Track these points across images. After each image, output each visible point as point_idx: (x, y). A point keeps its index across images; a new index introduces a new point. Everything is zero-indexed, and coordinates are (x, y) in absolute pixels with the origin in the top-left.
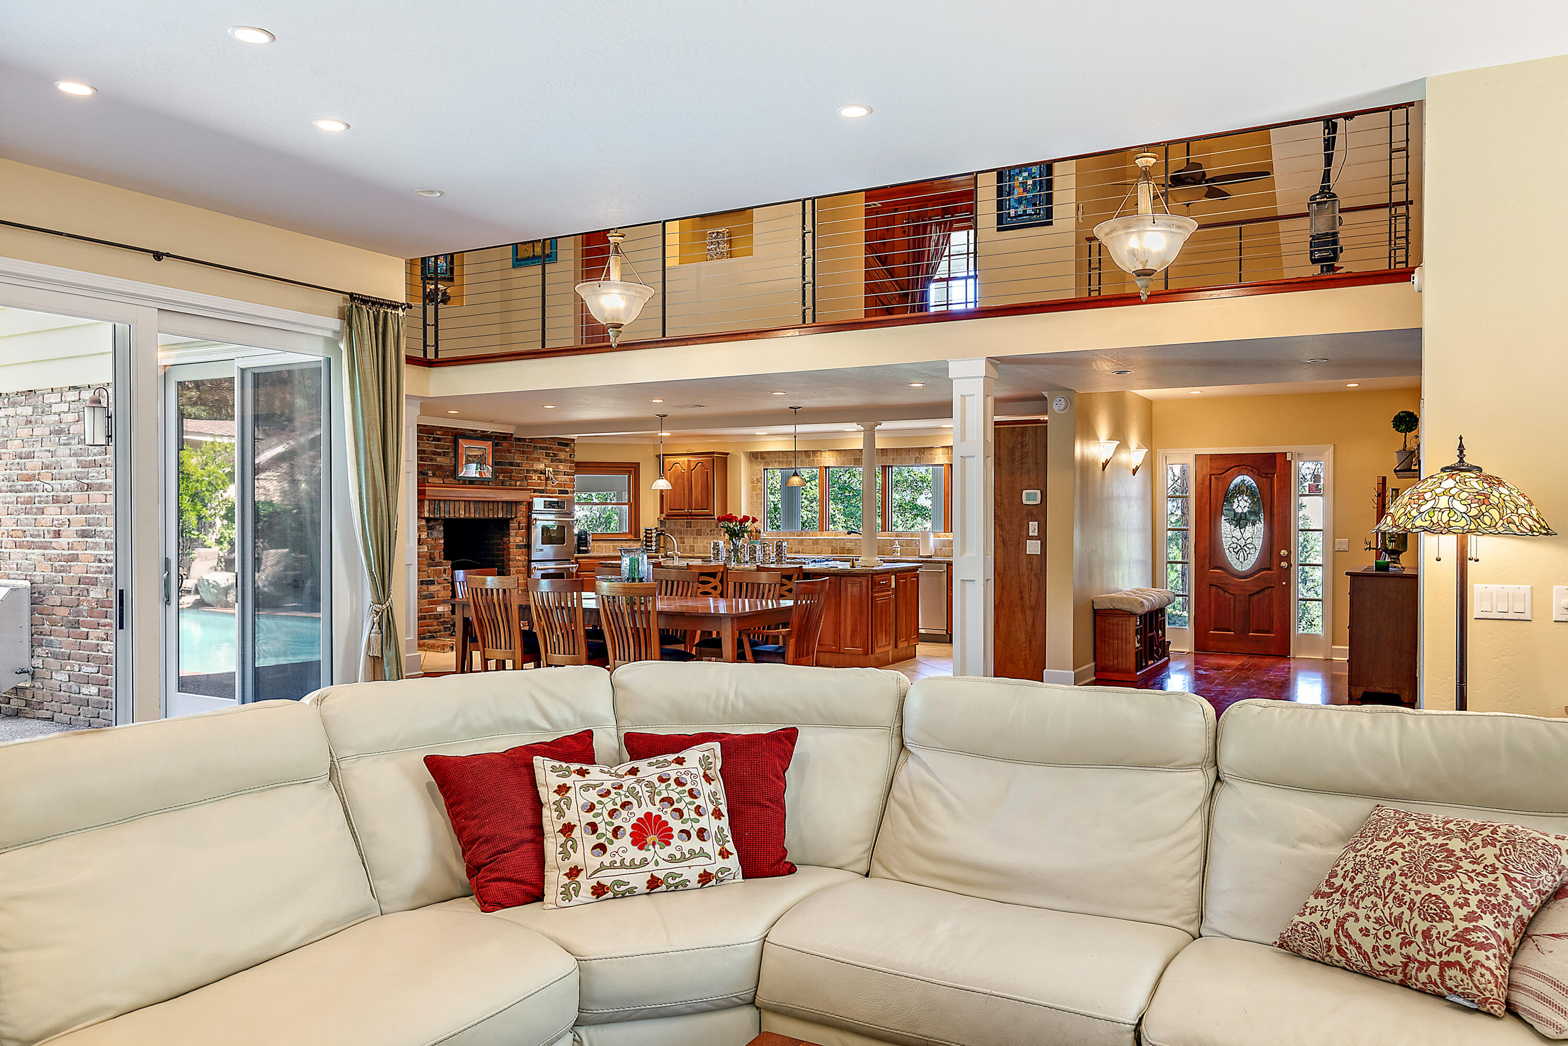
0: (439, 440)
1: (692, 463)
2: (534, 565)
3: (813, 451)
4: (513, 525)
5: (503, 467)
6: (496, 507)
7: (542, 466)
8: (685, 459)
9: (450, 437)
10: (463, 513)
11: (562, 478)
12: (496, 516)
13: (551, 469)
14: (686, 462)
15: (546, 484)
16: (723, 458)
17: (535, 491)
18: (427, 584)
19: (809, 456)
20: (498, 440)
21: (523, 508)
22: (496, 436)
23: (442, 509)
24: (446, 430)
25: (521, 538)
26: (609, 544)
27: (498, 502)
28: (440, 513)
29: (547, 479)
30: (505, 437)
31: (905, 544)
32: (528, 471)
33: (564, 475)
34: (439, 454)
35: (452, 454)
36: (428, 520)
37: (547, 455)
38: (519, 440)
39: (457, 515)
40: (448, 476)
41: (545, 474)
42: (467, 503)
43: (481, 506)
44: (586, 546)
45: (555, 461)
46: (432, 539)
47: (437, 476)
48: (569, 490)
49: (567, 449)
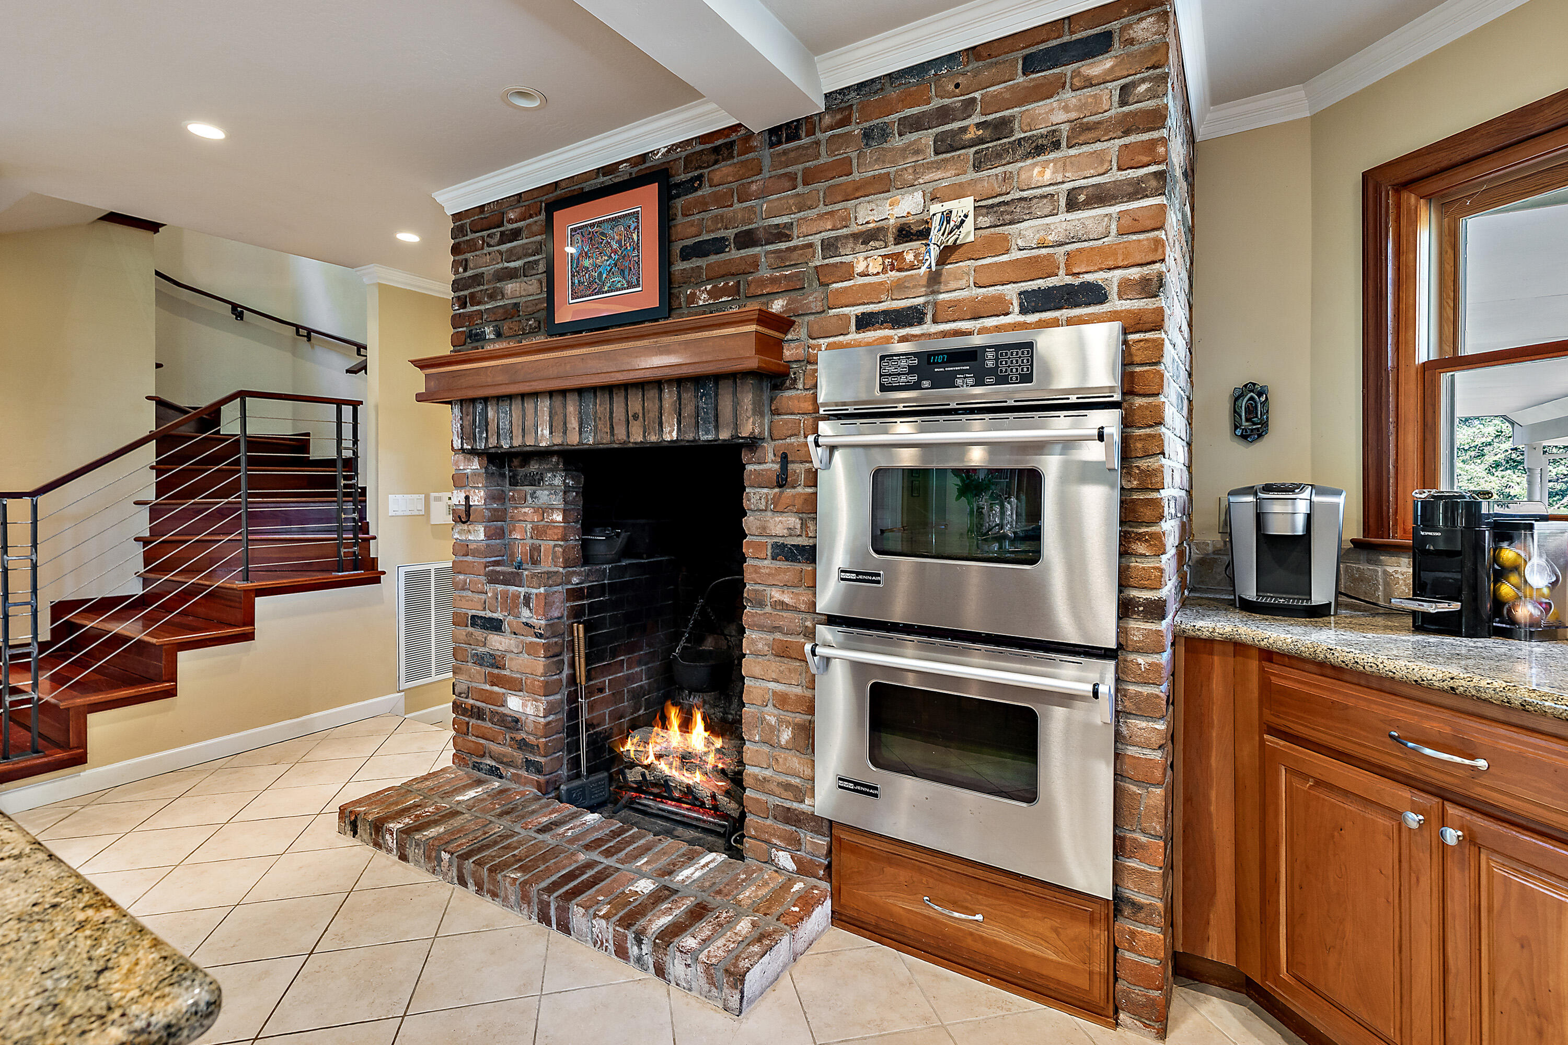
4: (757, 466)
5: (713, 258)
6: (654, 404)
7: (907, 206)
13: (966, 205)
15: (936, 280)
17: (864, 322)
18: (484, 627)
20: (688, 172)
23: (492, 427)
27: (660, 385)
30: (725, 146)
33: (1072, 205)
37: (947, 145)
41: (926, 234)
46: (537, 510)
47: (505, 337)
48: (1112, 278)
49: (1100, 67)
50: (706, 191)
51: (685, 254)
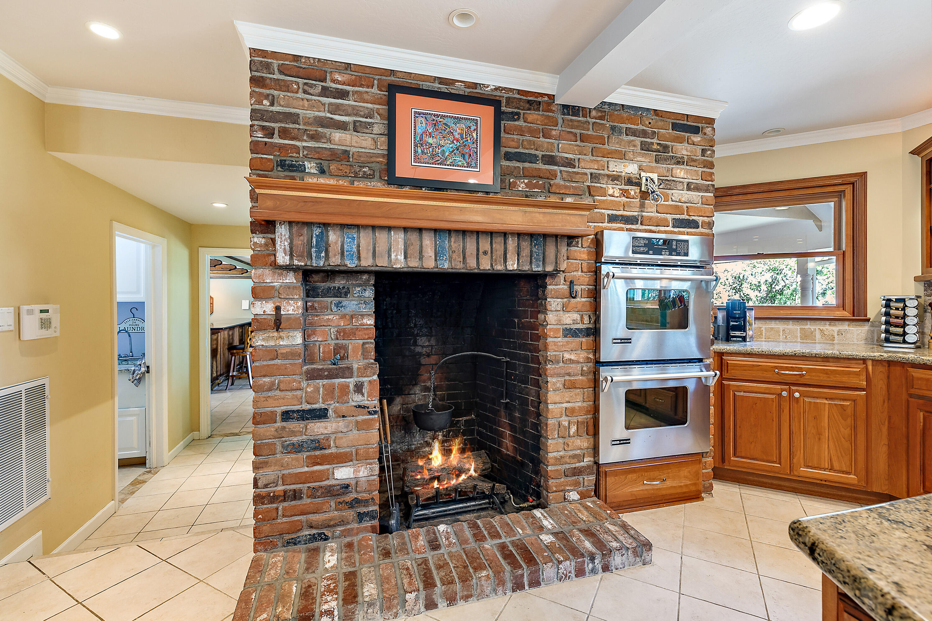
0: (343, 95)
2: (604, 372)
4: (556, 286)
5: (527, 165)
6: (498, 244)
7: (631, 169)
9: (375, 90)
10: (401, 257)
11: (681, 193)
12: (499, 266)
13: (655, 176)
15: (642, 206)
17: (613, 219)
18: (303, 419)
20: (510, 107)
21: (580, 251)
22: (508, 99)
23: (334, 247)
24: (364, 76)
25: (576, 316)
27: (504, 233)
28: (327, 257)
29: (644, 195)
30: (535, 103)
32: (594, 177)
33: (689, 189)
34: (342, 126)
35: (377, 128)
37: (646, 147)
38: (568, 109)
39: (384, 263)
40: (366, 177)
41: (639, 185)
42: (415, 235)
43: (455, 243)
44: (745, 330)
45: (666, 159)
46: (343, 317)
47: (332, 175)
48: (700, 220)
49: (697, 138)
50: (521, 123)
51: (509, 157)
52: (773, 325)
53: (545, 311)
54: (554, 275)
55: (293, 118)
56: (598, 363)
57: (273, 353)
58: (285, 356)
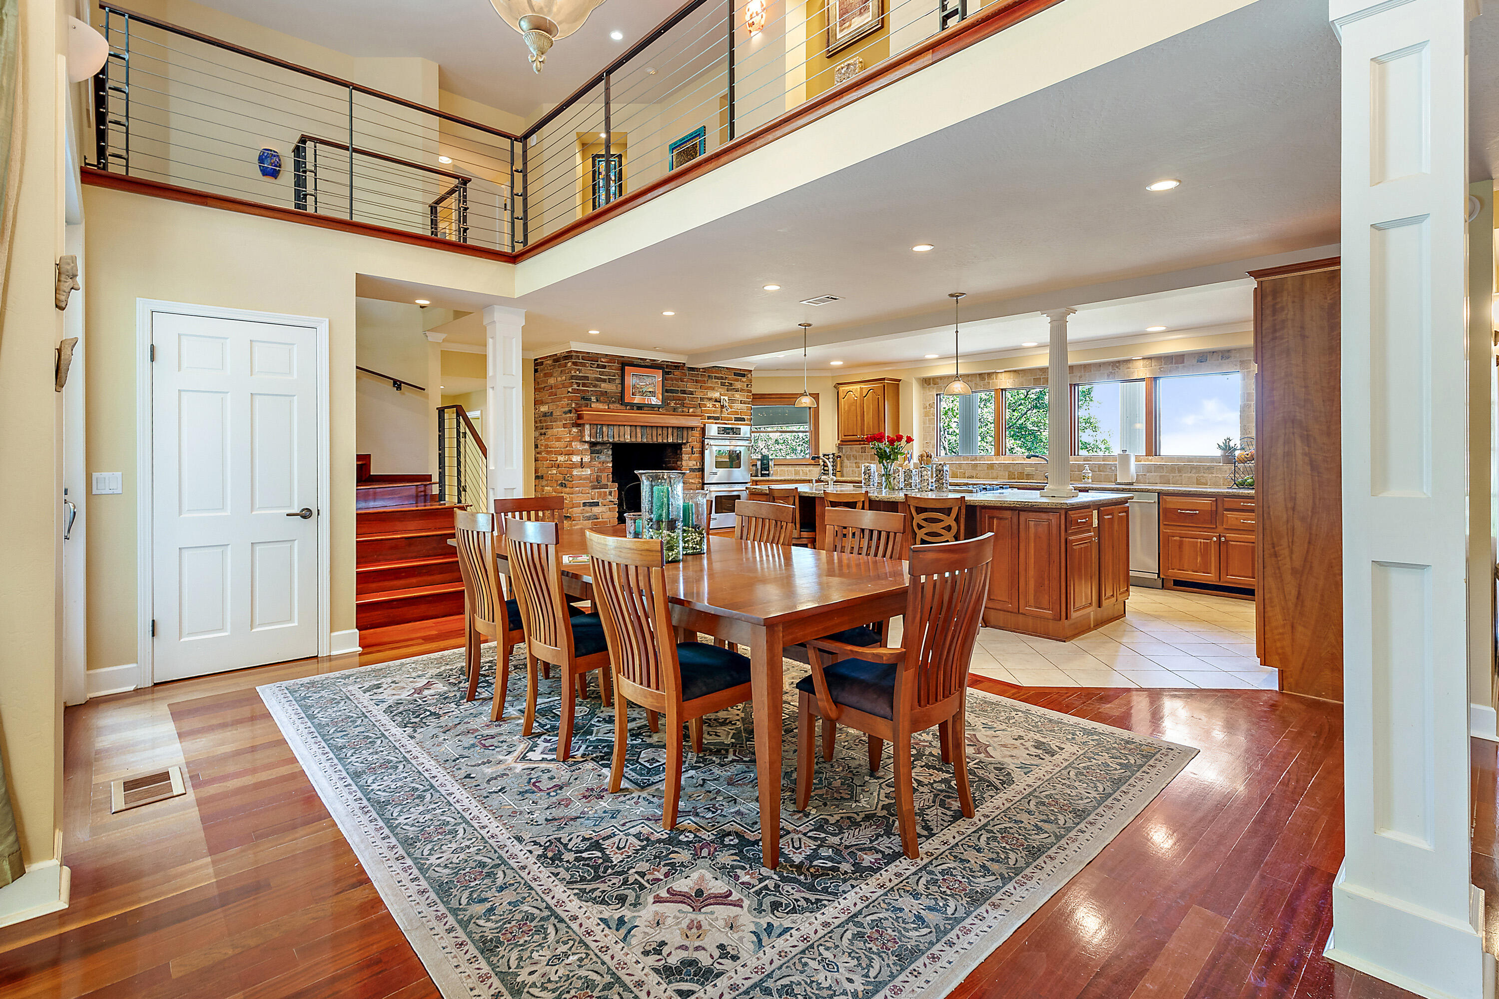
0: (604, 367)
1: (864, 390)
2: (705, 487)
3: (989, 374)
4: (686, 449)
6: (665, 432)
7: (716, 395)
8: (857, 387)
9: (616, 364)
11: (738, 406)
12: (665, 441)
13: (726, 398)
14: (859, 390)
15: (721, 411)
16: (896, 384)
17: (709, 418)
19: (983, 379)
20: (668, 369)
21: (697, 433)
22: (667, 365)
23: (605, 434)
24: (612, 358)
25: (694, 463)
26: (791, 468)
27: (668, 427)
28: (603, 437)
30: (677, 366)
31: (1097, 469)
32: (702, 399)
33: (741, 403)
34: (604, 381)
35: (618, 381)
36: (593, 444)
37: (723, 384)
38: (691, 369)
39: (622, 440)
40: (614, 402)
41: (720, 402)
42: (633, 428)
43: (649, 431)
44: (768, 470)
45: (731, 390)
46: (600, 463)
47: (601, 402)
48: (746, 417)
49: (744, 379)
50: (672, 376)
51: (667, 391)
52: (783, 468)
53: (681, 460)
54: (685, 444)
55: (587, 378)
56: (704, 484)
57: (580, 478)
58: (584, 479)
